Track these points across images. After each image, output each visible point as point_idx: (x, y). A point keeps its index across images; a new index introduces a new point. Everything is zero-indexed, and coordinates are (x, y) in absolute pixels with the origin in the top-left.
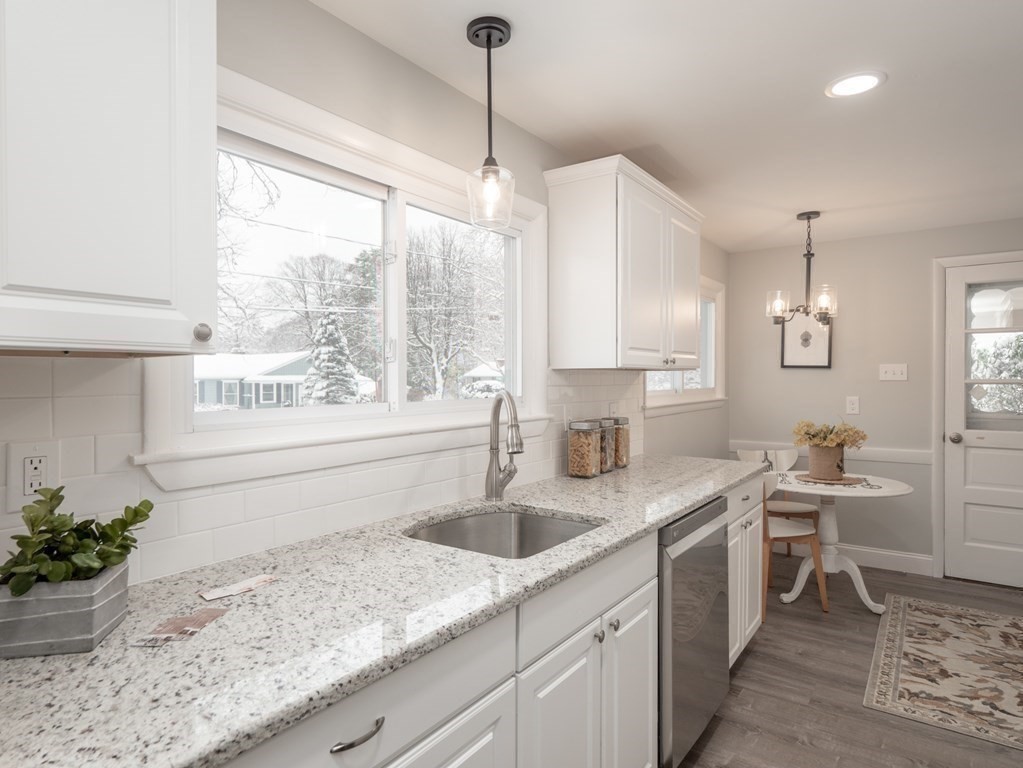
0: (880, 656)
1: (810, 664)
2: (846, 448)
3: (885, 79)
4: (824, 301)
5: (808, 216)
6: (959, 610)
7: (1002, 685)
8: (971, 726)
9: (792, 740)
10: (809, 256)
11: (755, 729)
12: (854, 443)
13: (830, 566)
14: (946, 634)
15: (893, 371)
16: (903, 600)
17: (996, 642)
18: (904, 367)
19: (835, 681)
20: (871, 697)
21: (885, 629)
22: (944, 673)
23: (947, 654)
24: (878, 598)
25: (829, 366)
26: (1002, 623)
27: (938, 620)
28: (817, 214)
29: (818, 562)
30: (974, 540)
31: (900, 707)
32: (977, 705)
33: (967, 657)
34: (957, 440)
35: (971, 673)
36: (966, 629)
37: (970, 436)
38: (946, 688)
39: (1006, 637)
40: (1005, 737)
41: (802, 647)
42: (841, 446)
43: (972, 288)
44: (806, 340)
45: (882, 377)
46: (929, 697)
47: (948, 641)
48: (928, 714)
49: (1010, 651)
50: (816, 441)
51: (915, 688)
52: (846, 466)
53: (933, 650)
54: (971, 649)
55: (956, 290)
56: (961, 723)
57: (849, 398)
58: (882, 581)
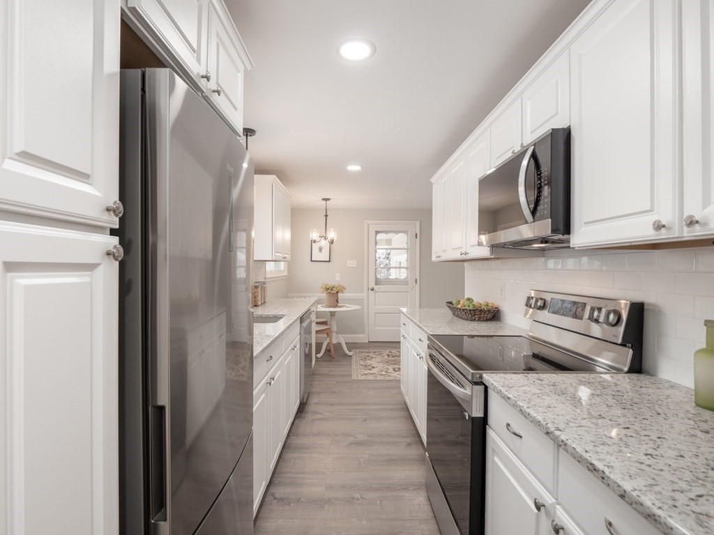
0: (354, 367)
1: (333, 373)
2: (339, 294)
3: (363, 167)
4: (332, 235)
5: (326, 200)
6: (375, 350)
7: (388, 367)
8: (382, 378)
9: (334, 392)
10: (326, 216)
11: (322, 393)
12: (342, 292)
13: (334, 341)
14: (372, 358)
15: (352, 263)
16: (357, 351)
17: (386, 357)
18: (355, 262)
19: (343, 376)
20: (354, 377)
21: (354, 359)
22: (373, 367)
23: (373, 362)
24: (350, 351)
25: (329, 261)
26: (387, 352)
27: (369, 354)
28: (329, 199)
29: (331, 340)
30: (378, 326)
31: (363, 378)
32: (383, 373)
33: (379, 362)
34: (372, 290)
35: (380, 366)
36: (377, 355)
37: (376, 288)
38: (374, 371)
39: (388, 355)
40: (390, 378)
41: (329, 369)
42: (337, 292)
43: (377, 232)
44: (320, 250)
45: (349, 266)
46: (370, 374)
47: (373, 359)
48: (370, 378)
49: (390, 359)
50: (329, 291)
51: (366, 373)
52: (339, 301)
53: (369, 362)
54: (380, 360)
55: (372, 233)
56: (379, 378)
57: (337, 274)
58: (351, 346)
